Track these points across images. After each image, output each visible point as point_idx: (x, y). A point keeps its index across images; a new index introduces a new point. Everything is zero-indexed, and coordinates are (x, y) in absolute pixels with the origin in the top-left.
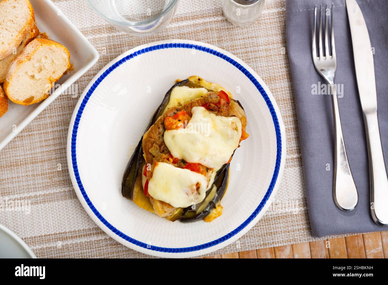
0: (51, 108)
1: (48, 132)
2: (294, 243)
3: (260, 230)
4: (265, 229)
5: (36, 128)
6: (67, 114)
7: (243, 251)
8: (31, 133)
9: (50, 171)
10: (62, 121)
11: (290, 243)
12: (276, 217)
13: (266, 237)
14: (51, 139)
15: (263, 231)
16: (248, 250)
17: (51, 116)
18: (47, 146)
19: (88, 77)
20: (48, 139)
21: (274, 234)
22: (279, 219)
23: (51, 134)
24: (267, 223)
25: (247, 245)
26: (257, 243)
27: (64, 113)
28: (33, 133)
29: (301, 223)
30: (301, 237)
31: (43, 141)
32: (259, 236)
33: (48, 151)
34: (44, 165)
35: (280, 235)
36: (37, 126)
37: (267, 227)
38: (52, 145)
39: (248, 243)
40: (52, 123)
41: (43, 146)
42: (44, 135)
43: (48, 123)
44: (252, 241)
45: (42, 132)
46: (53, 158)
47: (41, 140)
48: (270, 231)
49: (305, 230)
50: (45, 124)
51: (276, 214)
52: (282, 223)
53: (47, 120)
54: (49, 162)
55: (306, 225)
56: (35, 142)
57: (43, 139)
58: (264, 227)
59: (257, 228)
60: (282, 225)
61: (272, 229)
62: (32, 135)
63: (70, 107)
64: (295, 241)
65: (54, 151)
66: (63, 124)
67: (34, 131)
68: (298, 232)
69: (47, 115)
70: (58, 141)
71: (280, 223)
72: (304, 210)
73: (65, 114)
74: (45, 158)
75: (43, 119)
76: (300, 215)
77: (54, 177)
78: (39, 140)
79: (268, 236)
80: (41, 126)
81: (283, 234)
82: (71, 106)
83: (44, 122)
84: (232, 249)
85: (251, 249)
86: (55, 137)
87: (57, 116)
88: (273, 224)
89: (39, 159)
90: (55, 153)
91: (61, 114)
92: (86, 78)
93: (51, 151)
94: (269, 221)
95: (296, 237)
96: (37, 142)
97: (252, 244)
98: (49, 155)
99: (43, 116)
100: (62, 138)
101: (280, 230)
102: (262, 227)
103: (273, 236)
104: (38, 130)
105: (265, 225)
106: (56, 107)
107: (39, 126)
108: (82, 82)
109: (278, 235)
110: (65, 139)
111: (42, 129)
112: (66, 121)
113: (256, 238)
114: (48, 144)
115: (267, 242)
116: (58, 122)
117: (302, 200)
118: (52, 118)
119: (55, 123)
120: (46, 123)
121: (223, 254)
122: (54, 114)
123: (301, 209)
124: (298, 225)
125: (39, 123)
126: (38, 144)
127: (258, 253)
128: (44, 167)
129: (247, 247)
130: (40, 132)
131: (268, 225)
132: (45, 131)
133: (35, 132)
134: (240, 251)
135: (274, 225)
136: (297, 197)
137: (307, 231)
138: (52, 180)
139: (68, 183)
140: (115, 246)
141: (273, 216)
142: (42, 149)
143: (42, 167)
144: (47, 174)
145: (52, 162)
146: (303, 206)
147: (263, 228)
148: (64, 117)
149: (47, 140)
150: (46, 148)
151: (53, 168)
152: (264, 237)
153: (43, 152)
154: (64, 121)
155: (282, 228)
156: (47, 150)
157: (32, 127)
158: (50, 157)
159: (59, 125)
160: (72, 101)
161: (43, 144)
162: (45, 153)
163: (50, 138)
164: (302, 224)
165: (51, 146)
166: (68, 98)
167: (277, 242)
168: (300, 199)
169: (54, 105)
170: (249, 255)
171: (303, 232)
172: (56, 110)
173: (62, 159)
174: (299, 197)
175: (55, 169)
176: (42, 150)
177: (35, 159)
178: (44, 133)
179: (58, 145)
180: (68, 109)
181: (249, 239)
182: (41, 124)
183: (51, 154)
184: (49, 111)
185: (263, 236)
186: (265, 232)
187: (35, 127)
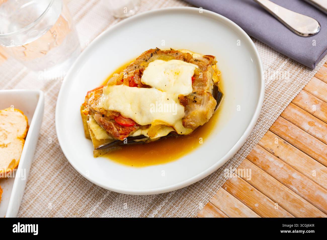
0: (39, 168)
1: (49, 185)
2: (304, 86)
3: (269, 101)
4: (272, 97)
5: (37, 191)
6: (55, 161)
7: (271, 125)
8: (36, 198)
9: (70, 209)
10: (54, 169)
11: (301, 89)
12: (272, 84)
13: (278, 101)
14: (55, 187)
15: (272, 100)
16: (274, 121)
17: (43, 173)
18: (55, 194)
19: (52, 127)
20: (52, 189)
21: (283, 94)
22: (275, 83)
23: (52, 185)
24: (269, 92)
25: (270, 118)
26: (276, 110)
27: (51, 163)
28: (37, 196)
29: (294, 71)
30: (304, 78)
31: (50, 194)
32: (273, 105)
33: (59, 198)
34: (62, 209)
35: (288, 91)
36: (37, 189)
37: (272, 95)
38: (58, 190)
39: (269, 117)
40: (47, 178)
41: (52, 198)
42: (47, 190)
43: (44, 180)
44: (271, 113)
45: (44, 189)
46: (66, 198)
47: (47, 195)
48: (278, 95)
49: (302, 72)
50: (42, 183)
51: (270, 83)
52: (280, 83)
53: (41, 179)
54: (65, 204)
55: (299, 69)
56: (44, 201)
57: (49, 193)
58: (270, 96)
59: (266, 102)
60: (282, 84)
61: (278, 93)
62: (37, 198)
63: (53, 156)
64: (303, 84)
65: (63, 194)
66: (56, 170)
67: (37, 194)
68: (299, 78)
69: (40, 175)
70: (62, 184)
71: (279, 84)
72: (288, 62)
73: (53, 163)
74: (59, 205)
75: (39, 181)
76: (288, 68)
77: (77, 210)
78: (45, 197)
79: (280, 99)
80: (40, 186)
81: (289, 88)
82: (53, 154)
83: (40, 182)
84: (262, 132)
85: (276, 119)
86: (57, 184)
87: (47, 169)
88: (274, 90)
89: (56, 208)
90: (65, 193)
91: (50, 165)
92: (51, 129)
93: (61, 195)
94: (269, 90)
95: (301, 82)
96: (45, 199)
97: (273, 114)
98: (61, 199)
99: (37, 179)
100: (63, 180)
101: (284, 88)
102: (268, 98)
103: (283, 95)
104: (40, 191)
105: (270, 95)
106: (42, 165)
107: (39, 187)
108: (50, 134)
109: (286, 92)
110: (65, 178)
111: (42, 188)
112: (57, 167)
113: (272, 108)
114: (54, 194)
115: (283, 103)
116: (51, 173)
117: (279, 58)
118: (45, 173)
119: (50, 175)
120: (42, 181)
121: (259, 141)
122: (45, 170)
123: (285, 64)
124: (293, 74)
125: (37, 186)
126: (48, 199)
127: (285, 117)
128: (63, 211)
129: (271, 119)
130: (43, 191)
131: (271, 93)
132: (46, 187)
133: (39, 194)
134: (270, 127)
135: (276, 89)
136: (273, 60)
137: (304, 71)
138: (77, 214)
139: (92, 205)
140: (168, 214)
141: (269, 85)
142: (52, 200)
143: (62, 212)
144: (70, 213)
145: (68, 202)
146: (284, 61)
147: (270, 98)
148: (54, 165)
149: (52, 191)
150: (55, 197)
151: (71, 205)
152: (277, 103)
153: (55, 201)
154: (56, 168)
155: (284, 86)
156: (57, 197)
157: (34, 193)
158: (63, 201)
159: (54, 173)
160: (52, 151)
161: (50, 196)
162: (57, 201)
163: (53, 188)
164: (296, 71)
165: (58, 192)
166: (47, 151)
167: (290, 97)
168: (276, 59)
169: (40, 165)
170: (279, 124)
171: (301, 75)
172: (44, 166)
173: (73, 194)
174: (275, 59)
175: (74, 204)
176: (54, 201)
177: (52, 212)
178: (46, 189)
179: (63, 186)
180: (52, 158)
181: (267, 114)
182: (39, 185)
183: (62, 197)
184: (39, 172)
185: (275, 102)
186: (274, 99)
187: (35, 191)
